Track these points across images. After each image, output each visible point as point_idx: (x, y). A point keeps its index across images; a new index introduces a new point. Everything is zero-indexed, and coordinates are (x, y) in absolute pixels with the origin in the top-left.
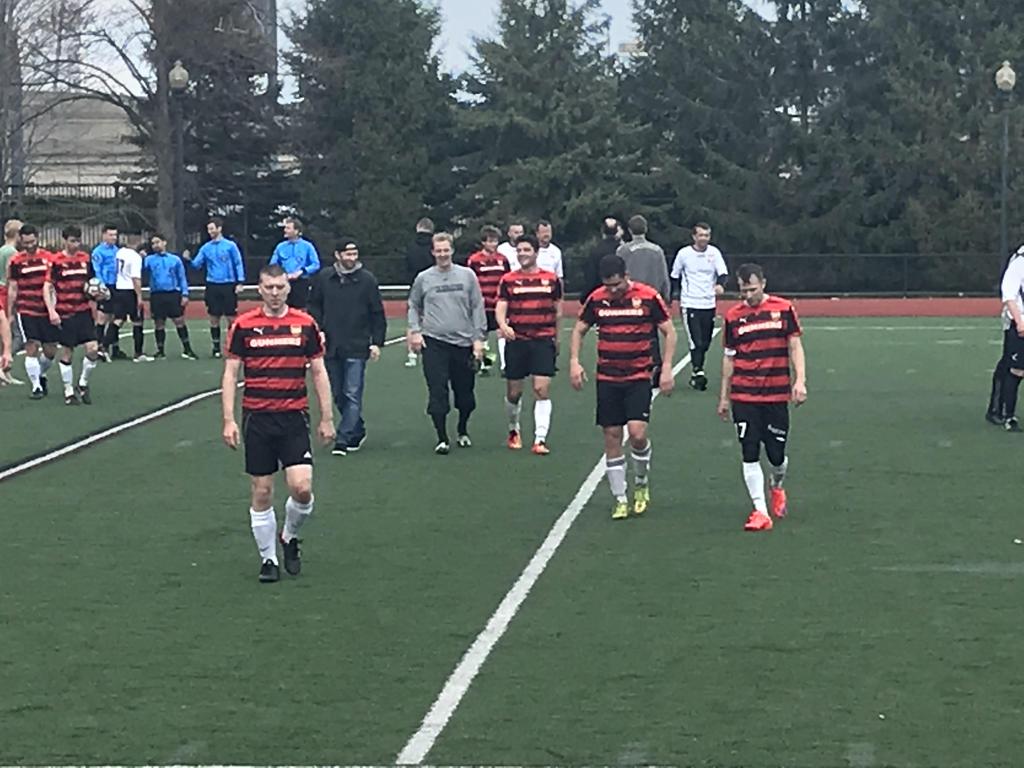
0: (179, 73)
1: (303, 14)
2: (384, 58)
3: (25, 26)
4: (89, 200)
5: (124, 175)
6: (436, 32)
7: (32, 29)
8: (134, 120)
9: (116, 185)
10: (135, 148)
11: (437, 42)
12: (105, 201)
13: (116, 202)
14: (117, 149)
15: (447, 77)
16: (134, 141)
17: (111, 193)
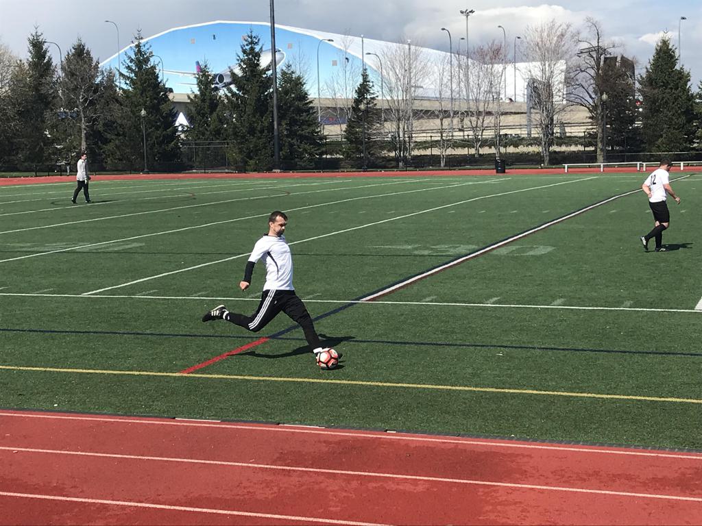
0: (605, 97)
1: (644, 76)
2: (671, 89)
3: (556, 83)
4: (575, 137)
5: (587, 129)
6: (689, 80)
7: (559, 84)
8: (591, 111)
9: (584, 132)
10: (590, 120)
11: (689, 84)
12: (580, 138)
13: (584, 137)
14: (585, 121)
15: (692, 94)
16: (590, 118)
17: (583, 134)
